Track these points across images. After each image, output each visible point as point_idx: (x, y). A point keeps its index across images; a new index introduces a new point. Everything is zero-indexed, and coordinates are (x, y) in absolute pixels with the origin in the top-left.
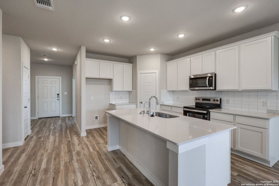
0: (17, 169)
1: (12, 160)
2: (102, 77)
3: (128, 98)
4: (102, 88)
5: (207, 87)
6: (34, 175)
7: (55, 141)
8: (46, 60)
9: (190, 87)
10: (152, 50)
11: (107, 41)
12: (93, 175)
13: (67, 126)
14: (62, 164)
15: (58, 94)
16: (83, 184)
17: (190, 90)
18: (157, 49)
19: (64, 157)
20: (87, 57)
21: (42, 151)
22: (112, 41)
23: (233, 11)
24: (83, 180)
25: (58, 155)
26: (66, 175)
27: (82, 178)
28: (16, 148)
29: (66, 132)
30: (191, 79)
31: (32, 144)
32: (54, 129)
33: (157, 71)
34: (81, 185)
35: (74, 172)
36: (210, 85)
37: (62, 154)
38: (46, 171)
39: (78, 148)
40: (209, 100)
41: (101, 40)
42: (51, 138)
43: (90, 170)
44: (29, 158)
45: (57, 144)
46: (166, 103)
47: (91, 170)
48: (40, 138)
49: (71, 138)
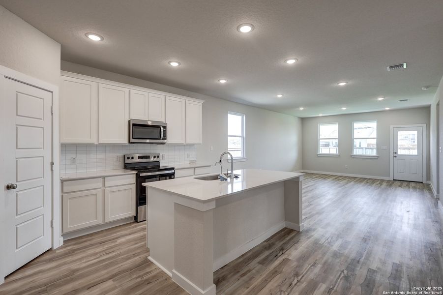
12: (298, 281)
16: (321, 284)
24: (316, 288)
27: (315, 290)
34: (324, 285)
43: (292, 292)
47: (291, 290)
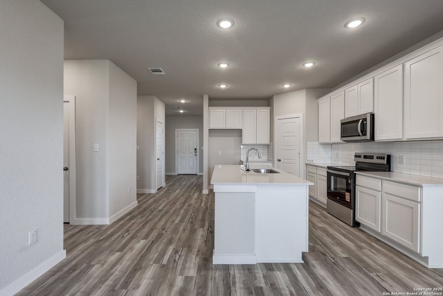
0: (145, 206)
1: (144, 201)
2: (229, 127)
3: (267, 153)
4: (231, 140)
5: (359, 135)
6: (152, 211)
7: (179, 194)
8: (181, 111)
9: (342, 137)
10: (287, 86)
11: (223, 86)
13: (197, 184)
14: (173, 209)
15: (196, 149)
17: (344, 141)
18: (293, 85)
19: (178, 205)
20: (210, 105)
21: (165, 199)
22: (229, 86)
23: (346, 26)
25: (174, 203)
26: (171, 216)
28: (150, 194)
29: (192, 189)
30: (342, 124)
31: (161, 193)
32: (185, 185)
33: (301, 115)
35: (178, 215)
36: (364, 132)
37: (178, 203)
38: (160, 211)
39: (193, 201)
40: (372, 157)
41: (217, 86)
42: (178, 191)
44: (154, 202)
45: (179, 196)
46: (316, 162)
48: (169, 190)
49: (194, 193)
